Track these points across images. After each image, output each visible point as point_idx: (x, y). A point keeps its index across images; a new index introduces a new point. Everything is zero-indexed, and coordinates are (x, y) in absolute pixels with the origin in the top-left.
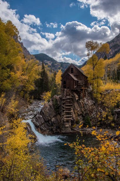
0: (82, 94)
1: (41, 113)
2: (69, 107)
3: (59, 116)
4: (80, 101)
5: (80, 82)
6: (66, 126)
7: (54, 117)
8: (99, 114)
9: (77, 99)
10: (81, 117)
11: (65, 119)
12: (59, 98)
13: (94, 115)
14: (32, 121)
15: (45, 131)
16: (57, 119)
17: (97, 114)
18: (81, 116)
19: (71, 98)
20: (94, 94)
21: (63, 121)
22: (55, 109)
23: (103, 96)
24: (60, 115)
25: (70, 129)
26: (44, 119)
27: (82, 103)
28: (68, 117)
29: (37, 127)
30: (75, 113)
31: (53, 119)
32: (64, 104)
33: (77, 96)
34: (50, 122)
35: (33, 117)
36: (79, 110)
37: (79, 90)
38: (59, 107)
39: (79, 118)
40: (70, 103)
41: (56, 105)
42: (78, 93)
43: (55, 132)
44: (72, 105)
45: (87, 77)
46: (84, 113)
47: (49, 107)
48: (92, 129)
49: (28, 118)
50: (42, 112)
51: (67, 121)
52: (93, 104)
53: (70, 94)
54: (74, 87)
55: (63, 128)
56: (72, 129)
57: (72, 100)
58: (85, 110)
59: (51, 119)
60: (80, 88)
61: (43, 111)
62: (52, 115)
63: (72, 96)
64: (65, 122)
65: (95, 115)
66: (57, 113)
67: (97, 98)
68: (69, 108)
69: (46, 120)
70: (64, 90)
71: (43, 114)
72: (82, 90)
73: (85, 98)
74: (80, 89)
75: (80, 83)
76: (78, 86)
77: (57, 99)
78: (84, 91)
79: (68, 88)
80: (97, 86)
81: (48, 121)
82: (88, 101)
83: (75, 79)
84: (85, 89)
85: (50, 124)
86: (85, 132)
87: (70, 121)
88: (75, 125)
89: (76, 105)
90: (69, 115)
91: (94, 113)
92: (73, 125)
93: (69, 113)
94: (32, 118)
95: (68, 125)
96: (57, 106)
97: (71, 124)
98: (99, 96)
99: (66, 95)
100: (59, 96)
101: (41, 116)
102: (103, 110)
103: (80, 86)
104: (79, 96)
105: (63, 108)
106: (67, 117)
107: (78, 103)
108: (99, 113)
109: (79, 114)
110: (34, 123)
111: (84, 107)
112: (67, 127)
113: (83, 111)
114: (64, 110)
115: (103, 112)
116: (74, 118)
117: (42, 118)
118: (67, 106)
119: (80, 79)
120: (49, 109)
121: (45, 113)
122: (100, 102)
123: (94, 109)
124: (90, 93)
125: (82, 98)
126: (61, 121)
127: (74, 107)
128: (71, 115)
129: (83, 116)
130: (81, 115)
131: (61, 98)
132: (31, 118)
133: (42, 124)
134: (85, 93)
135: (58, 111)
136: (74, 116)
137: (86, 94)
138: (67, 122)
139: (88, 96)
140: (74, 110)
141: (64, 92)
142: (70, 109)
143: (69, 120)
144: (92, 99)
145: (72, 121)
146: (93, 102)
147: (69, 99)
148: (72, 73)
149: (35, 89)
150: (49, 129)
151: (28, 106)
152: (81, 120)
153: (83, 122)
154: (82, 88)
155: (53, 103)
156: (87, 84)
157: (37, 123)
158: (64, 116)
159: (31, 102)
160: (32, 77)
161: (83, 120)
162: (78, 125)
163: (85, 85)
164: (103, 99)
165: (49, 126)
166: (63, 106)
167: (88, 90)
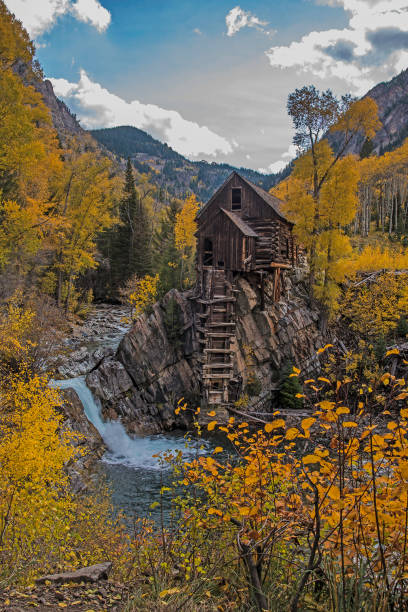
0: (271, 288)
1: (121, 354)
2: (221, 335)
3: (186, 364)
4: (265, 313)
5: (265, 240)
6: (212, 401)
7: (167, 367)
8: (333, 360)
9: (253, 304)
10: (266, 369)
11: (209, 376)
12: (188, 298)
13: (312, 364)
14: (88, 383)
15: (134, 418)
16: (179, 377)
17: (323, 359)
18: (267, 365)
19: (232, 302)
20: (316, 287)
21: (201, 384)
22: (171, 340)
23: (349, 295)
24: (189, 361)
25: (226, 412)
26: (130, 376)
27: (272, 318)
28: (220, 370)
29: (108, 408)
30: (243, 355)
31: (165, 374)
32: (203, 321)
33: (253, 294)
34: (152, 387)
35: (90, 367)
36: (258, 343)
37: (261, 272)
38: (186, 331)
39: (259, 375)
40: (225, 317)
41: (176, 327)
42: (258, 282)
43: (170, 423)
44: (232, 328)
45: (291, 226)
46: (279, 354)
47: (149, 332)
48: (304, 415)
49: (72, 373)
50: (125, 352)
52: (310, 321)
53: (226, 287)
54: (240, 261)
56: (232, 414)
57: (236, 306)
58: (282, 346)
59: (157, 377)
60: (263, 263)
61: (128, 347)
62: (161, 362)
63: (235, 294)
64: (208, 387)
65: (318, 364)
66: (180, 354)
67: (326, 302)
68: (224, 339)
69: (138, 381)
70: (205, 272)
71: (128, 356)
72: (272, 271)
73: (280, 303)
74: (264, 269)
75: (264, 247)
76: (257, 256)
77: (180, 302)
78: (281, 275)
79: (221, 264)
80: (329, 257)
81: (147, 384)
82: (293, 314)
83: (248, 231)
84: (283, 269)
85: (151, 393)
87: (226, 384)
88: (243, 400)
89: (248, 323)
90: (223, 361)
91: (315, 356)
92: (237, 399)
93: (222, 354)
94: (87, 373)
95: (218, 400)
96: (178, 330)
97: (230, 396)
98: (336, 292)
99: (214, 291)
100: (185, 294)
101: (121, 367)
102: (347, 345)
103: (263, 255)
104: (261, 293)
105: (202, 336)
106: (214, 370)
107: (256, 321)
108: (333, 355)
109: (260, 358)
110: (93, 390)
111: (277, 334)
112: (216, 405)
113: (274, 347)
114: (203, 346)
115: (348, 354)
116: (243, 375)
117: (125, 372)
118: (215, 329)
119: (267, 233)
120: (148, 340)
121: (133, 355)
122: (339, 316)
123: (315, 341)
124: (302, 282)
125: (272, 302)
126: (193, 386)
127: (243, 332)
128: (229, 361)
129: (273, 367)
130: (265, 361)
131: (192, 302)
132: (82, 374)
133: (124, 394)
134: (284, 284)
135: (183, 348)
136: (241, 367)
137: (288, 288)
138: (214, 388)
139: (296, 294)
140: (240, 342)
141: (204, 278)
142: (225, 342)
143: (223, 379)
144: (309, 306)
145: (233, 383)
146: (311, 317)
147: (224, 304)
148: (234, 208)
149: (97, 264)
150: (149, 412)
151: (73, 326)
152: (267, 380)
153: (272, 387)
154: (273, 265)
155: (163, 317)
156: (292, 248)
157: (106, 390)
158: (204, 366)
159: (84, 312)
160: (88, 220)
161: (274, 380)
162: (254, 399)
163: (282, 252)
164: (349, 306)
165: (149, 402)
166: (200, 329)
167: (294, 273)
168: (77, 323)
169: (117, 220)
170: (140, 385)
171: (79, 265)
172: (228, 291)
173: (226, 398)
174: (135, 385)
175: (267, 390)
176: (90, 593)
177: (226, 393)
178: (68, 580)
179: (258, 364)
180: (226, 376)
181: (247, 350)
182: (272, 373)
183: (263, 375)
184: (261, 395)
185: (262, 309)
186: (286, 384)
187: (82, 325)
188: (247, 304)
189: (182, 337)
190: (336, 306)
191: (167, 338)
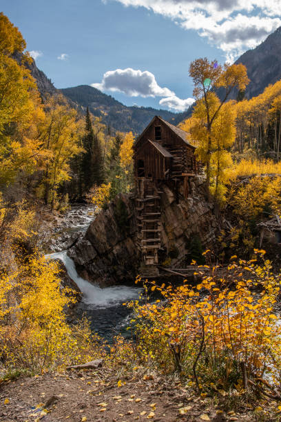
0: (182, 189)
1: (89, 235)
2: (152, 221)
3: (130, 240)
4: (179, 205)
5: (177, 159)
6: (148, 263)
7: (118, 243)
8: (223, 233)
9: (171, 200)
10: (181, 241)
11: (145, 247)
12: (130, 198)
13: (210, 237)
15: (99, 276)
16: (127, 249)
17: (217, 233)
18: (182, 238)
19: (157, 199)
20: (211, 188)
21: (140, 252)
22: (120, 226)
23: (232, 191)
24: (132, 238)
25: (157, 269)
26: (95, 249)
27: (184, 208)
29: (80, 269)
30: (167, 233)
31: (118, 247)
32: (140, 212)
33: (171, 194)
34: (109, 256)
35: (69, 244)
36: (175, 225)
37: (176, 180)
38: (129, 219)
39: (177, 245)
40: (154, 210)
41: (123, 217)
42: (174, 186)
43: (122, 277)
44: (159, 216)
45: (194, 149)
46: (190, 231)
47: (106, 221)
50: (91, 234)
51: (150, 253)
52: (208, 210)
53: (153, 190)
54: (162, 173)
55: (139, 269)
56: (161, 270)
57: (160, 202)
58: (191, 226)
59: (112, 249)
60: (177, 174)
61: (93, 231)
62: (114, 240)
63: (159, 195)
64: (144, 254)
65: (214, 236)
66: (126, 234)
67: (218, 197)
68: (154, 223)
69: (100, 252)
70: (140, 181)
71: (93, 237)
72: (182, 178)
73: (189, 198)
74: (178, 178)
75: (178, 163)
76: (172, 170)
77: (124, 201)
78: (188, 181)
79: (150, 175)
80: (219, 168)
81: (106, 254)
82: (197, 205)
83: (166, 154)
84: (190, 177)
85: (109, 259)
86: (191, 275)
87: (156, 252)
88: (168, 261)
89: (169, 212)
90: (153, 237)
91: (212, 231)
92: (163, 261)
93: (153, 233)
94: (68, 248)
95: (152, 262)
96: (124, 219)
97: (159, 259)
98: (224, 190)
99: (146, 193)
101: (89, 244)
102: (231, 224)
103: (177, 169)
104: (176, 193)
105: (140, 222)
106: (148, 243)
107: (173, 211)
108: (223, 231)
109: (177, 234)
110: (73, 258)
111: (187, 218)
112: (151, 265)
113: (186, 227)
114: (140, 228)
115: (233, 229)
116: (167, 246)
117: (92, 248)
118: (148, 217)
119: (179, 154)
120: (106, 226)
121: (97, 235)
122: (226, 206)
123: (211, 222)
124: (202, 185)
125: (183, 198)
126: (135, 253)
127: (166, 218)
128: (158, 237)
129: (185, 239)
130: (180, 237)
131: (133, 200)
133: (92, 261)
134: (191, 186)
135: (128, 230)
136: (165, 240)
137: (193, 189)
138: (148, 255)
139: (198, 192)
140: (164, 225)
141: (139, 185)
142: (155, 226)
143: (154, 249)
144: (207, 200)
145: (159, 251)
146: (209, 207)
147: (153, 201)
148: (157, 139)
149: (71, 178)
150: (108, 271)
151: (57, 218)
152: (182, 248)
153: (186, 252)
154: (183, 174)
155: (115, 211)
156: (195, 163)
157: (81, 259)
158: (142, 241)
159: (63, 209)
160: (63, 150)
161: (186, 248)
162: (174, 260)
163: (189, 166)
164: (232, 199)
165: (109, 265)
166: (138, 217)
167: (197, 179)
168: (60, 217)
169: (82, 150)
170: (102, 255)
171: (59, 179)
172: (155, 193)
173: (157, 260)
174: (98, 254)
175: (183, 253)
176: (95, 373)
177: (156, 257)
178: (82, 368)
179: (177, 238)
180: (156, 246)
181: (169, 229)
182: (185, 244)
183: (180, 245)
184: (179, 258)
185: (178, 203)
186: (194, 250)
187: (62, 217)
188: (168, 200)
189: (128, 223)
190: (224, 199)
191: (118, 225)
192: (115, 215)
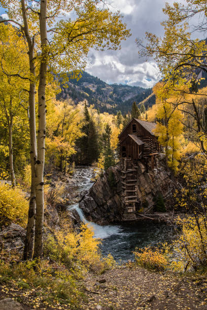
0: (150, 164)
1: (92, 193)
2: (131, 185)
3: (118, 196)
4: (148, 174)
5: (147, 145)
6: (129, 211)
7: (110, 198)
8: (177, 192)
9: (143, 171)
10: (150, 196)
11: (127, 201)
12: (117, 170)
13: (169, 194)
14: (80, 207)
15: (98, 219)
16: (115, 201)
17: (173, 192)
18: (151, 195)
19: (134, 171)
20: (169, 162)
21: (124, 204)
22: (111, 188)
23: (183, 164)
24: (119, 195)
25: (135, 215)
26: (96, 203)
27: (151, 176)
28: (131, 199)
29: (87, 215)
30: (141, 192)
31: (110, 201)
32: (124, 179)
33: (143, 167)
34: (105, 207)
35: (80, 199)
36: (146, 186)
37: (146, 158)
38: (117, 183)
39: (147, 199)
40: (133, 178)
41: (113, 182)
42: (145, 163)
43: (113, 220)
44: (136, 181)
45: (157, 138)
46: (155, 190)
47: (102, 185)
48: (167, 215)
49: (73, 202)
51: (130, 205)
52: (167, 176)
54: (137, 155)
55: (124, 215)
56: (137, 215)
57: (136, 173)
58: (156, 187)
59: (107, 202)
60: (147, 154)
61: (95, 191)
62: (108, 196)
63: (136, 168)
64: (127, 206)
65: (171, 194)
66: (115, 192)
67: (173, 168)
68: (133, 186)
69: (99, 204)
70: (124, 160)
71: (95, 195)
72: (150, 156)
73: (155, 169)
74: (147, 156)
75: (147, 147)
76: (143, 151)
77: (114, 172)
78: (154, 158)
79: (130, 156)
80: (173, 150)
81: (103, 205)
82: (160, 174)
83: (139, 142)
84: (155, 155)
85: (104, 209)
86: (156, 219)
87: (134, 204)
88: (142, 210)
89: (142, 178)
90: (132, 195)
91: (170, 190)
92: (139, 209)
93: (132, 192)
94: (80, 201)
95: (132, 211)
96: (114, 183)
97: (136, 209)
98: (177, 164)
99: (128, 167)
100: (116, 168)
101: (92, 199)
102: (182, 185)
103: (147, 151)
104: (146, 166)
105: (124, 185)
106: (129, 199)
107: (145, 177)
108: (177, 190)
109: (148, 192)
110: (82, 209)
111: (153, 182)
112: (131, 213)
113: (153, 187)
114: (124, 189)
115: (183, 189)
116: (141, 200)
117: (94, 201)
118: (129, 183)
119: (147, 142)
120: (102, 188)
121: (97, 194)
122: (179, 173)
123: (169, 184)
124: (163, 160)
125: (151, 169)
126: (121, 204)
127: (140, 182)
128: (135, 195)
129: (153, 195)
130: (149, 193)
131: (119, 172)
132: (77, 202)
133: (94, 210)
134: (155, 161)
135: (116, 190)
136: (140, 196)
137: (157, 163)
138: (129, 206)
139: (160, 165)
140: (139, 186)
141: (123, 162)
142: (133, 188)
143: (133, 202)
144: (166, 170)
145: (136, 203)
146: (167, 175)
147: (131, 172)
148: (134, 132)
149: (76, 152)
150: (104, 216)
151: (68, 179)
152: (151, 201)
153: (153, 204)
154: (150, 155)
155: (108, 178)
156: (158, 146)
157: (87, 209)
158: (125, 198)
159: (71, 172)
160: (72, 135)
161: (153, 201)
162: (146, 209)
163: (154, 148)
164: (183, 169)
165: (104, 213)
166: (123, 182)
167: (160, 156)
168: (70, 178)
169: (84, 134)
170: (100, 206)
171: (69, 154)
172: (133, 167)
173: (135, 210)
174: (98, 206)
175: (151, 204)
177: (134, 208)
179: (147, 194)
180: (134, 201)
181: (142, 189)
182: (152, 198)
183: (149, 199)
184: (149, 207)
185: (148, 172)
186: (158, 203)
188: (141, 170)
189: (115, 185)
190: (177, 169)
191: (110, 187)
192: (108, 181)
